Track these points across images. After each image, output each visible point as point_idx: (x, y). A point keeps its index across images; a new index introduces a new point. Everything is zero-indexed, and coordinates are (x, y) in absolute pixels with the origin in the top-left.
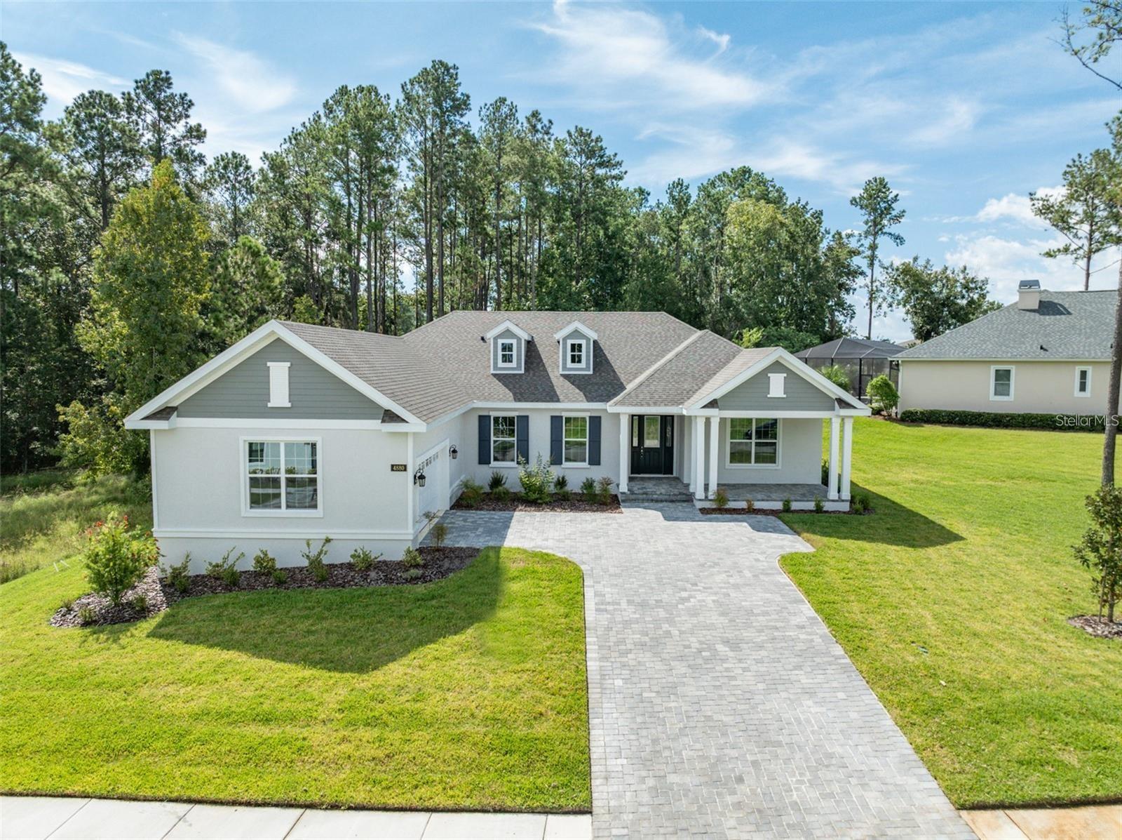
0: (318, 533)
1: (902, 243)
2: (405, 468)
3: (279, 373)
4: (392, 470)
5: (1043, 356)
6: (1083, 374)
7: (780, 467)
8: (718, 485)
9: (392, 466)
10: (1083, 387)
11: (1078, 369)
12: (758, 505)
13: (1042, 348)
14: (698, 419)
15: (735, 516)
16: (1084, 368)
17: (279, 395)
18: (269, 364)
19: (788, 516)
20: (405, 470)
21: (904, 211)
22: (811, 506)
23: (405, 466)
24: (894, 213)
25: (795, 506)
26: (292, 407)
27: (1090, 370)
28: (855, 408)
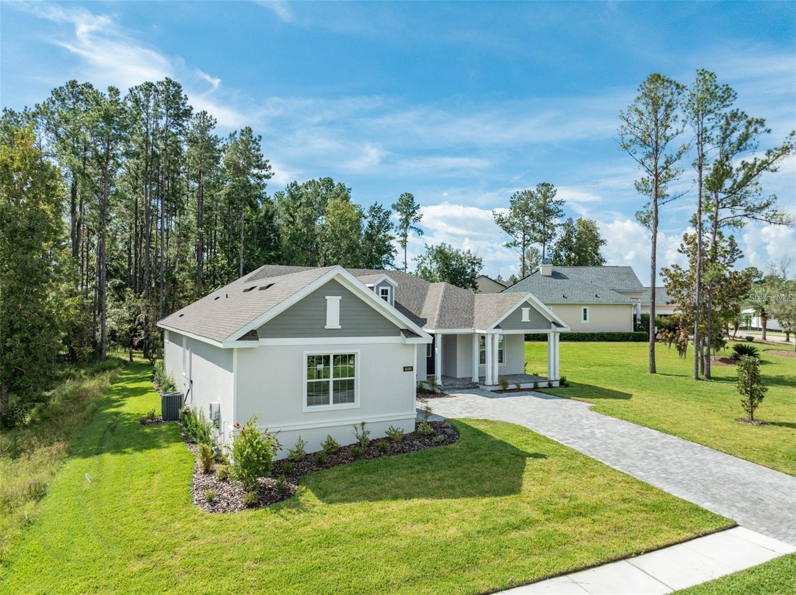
0: (357, 420)
1: (422, 234)
2: (411, 369)
3: (333, 303)
4: (404, 370)
5: (565, 301)
6: (585, 310)
7: (505, 365)
8: (479, 378)
9: (404, 368)
10: (585, 318)
11: (583, 308)
12: (523, 386)
13: (564, 296)
14: (489, 336)
15: (512, 393)
16: (585, 307)
17: (333, 320)
18: (327, 297)
19: (550, 390)
20: (412, 370)
21: (422, 215)
22: (545, 384)
23: (412, 367)
24: (417, 215)
25: (540, 385)
26: (342, 328)
27: (588, 308)
28: (563, 327)
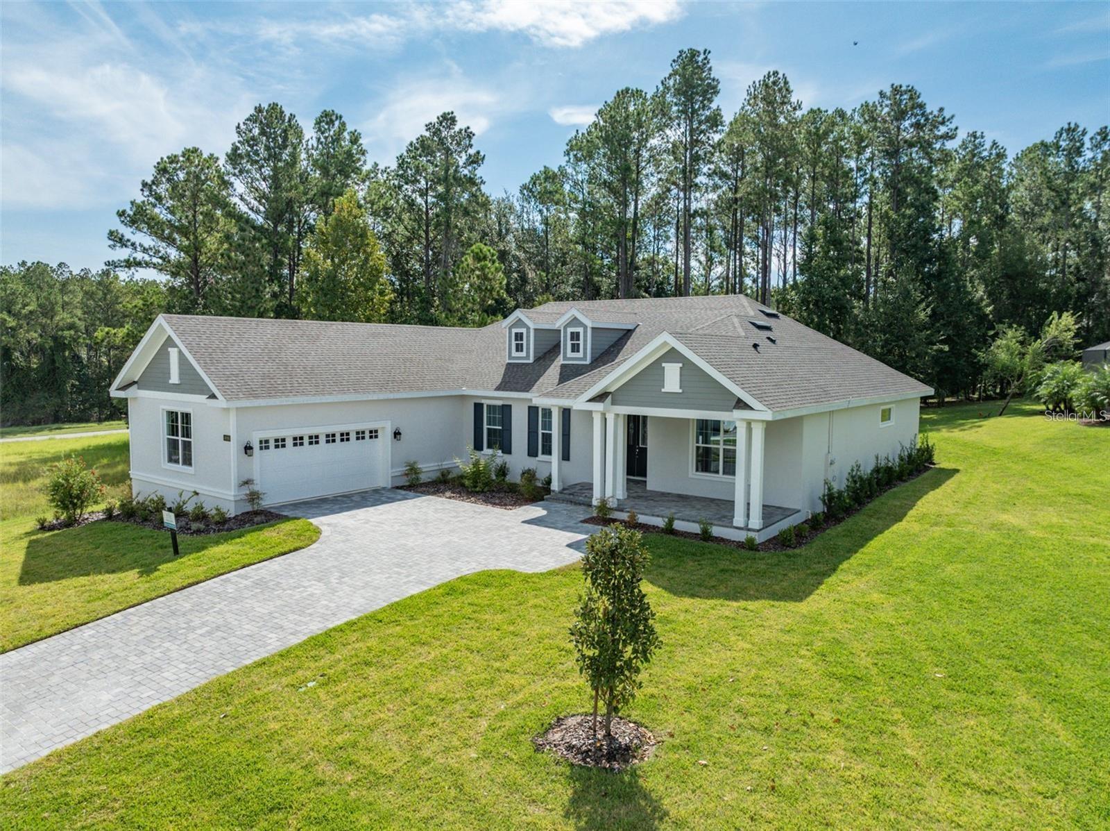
0: (189, 486)
3: (174, 356)
4: (225, 439)
9: (224, 436)
22: (695, 528)
25: (679, 525)
26: (181, 383)
